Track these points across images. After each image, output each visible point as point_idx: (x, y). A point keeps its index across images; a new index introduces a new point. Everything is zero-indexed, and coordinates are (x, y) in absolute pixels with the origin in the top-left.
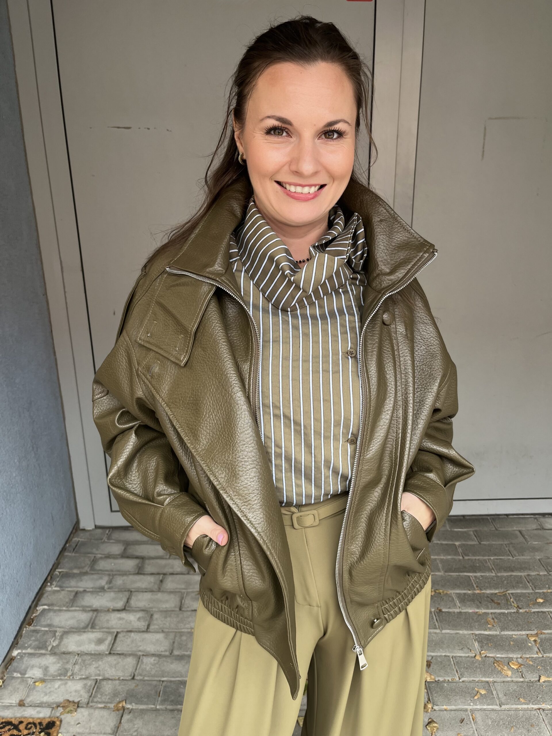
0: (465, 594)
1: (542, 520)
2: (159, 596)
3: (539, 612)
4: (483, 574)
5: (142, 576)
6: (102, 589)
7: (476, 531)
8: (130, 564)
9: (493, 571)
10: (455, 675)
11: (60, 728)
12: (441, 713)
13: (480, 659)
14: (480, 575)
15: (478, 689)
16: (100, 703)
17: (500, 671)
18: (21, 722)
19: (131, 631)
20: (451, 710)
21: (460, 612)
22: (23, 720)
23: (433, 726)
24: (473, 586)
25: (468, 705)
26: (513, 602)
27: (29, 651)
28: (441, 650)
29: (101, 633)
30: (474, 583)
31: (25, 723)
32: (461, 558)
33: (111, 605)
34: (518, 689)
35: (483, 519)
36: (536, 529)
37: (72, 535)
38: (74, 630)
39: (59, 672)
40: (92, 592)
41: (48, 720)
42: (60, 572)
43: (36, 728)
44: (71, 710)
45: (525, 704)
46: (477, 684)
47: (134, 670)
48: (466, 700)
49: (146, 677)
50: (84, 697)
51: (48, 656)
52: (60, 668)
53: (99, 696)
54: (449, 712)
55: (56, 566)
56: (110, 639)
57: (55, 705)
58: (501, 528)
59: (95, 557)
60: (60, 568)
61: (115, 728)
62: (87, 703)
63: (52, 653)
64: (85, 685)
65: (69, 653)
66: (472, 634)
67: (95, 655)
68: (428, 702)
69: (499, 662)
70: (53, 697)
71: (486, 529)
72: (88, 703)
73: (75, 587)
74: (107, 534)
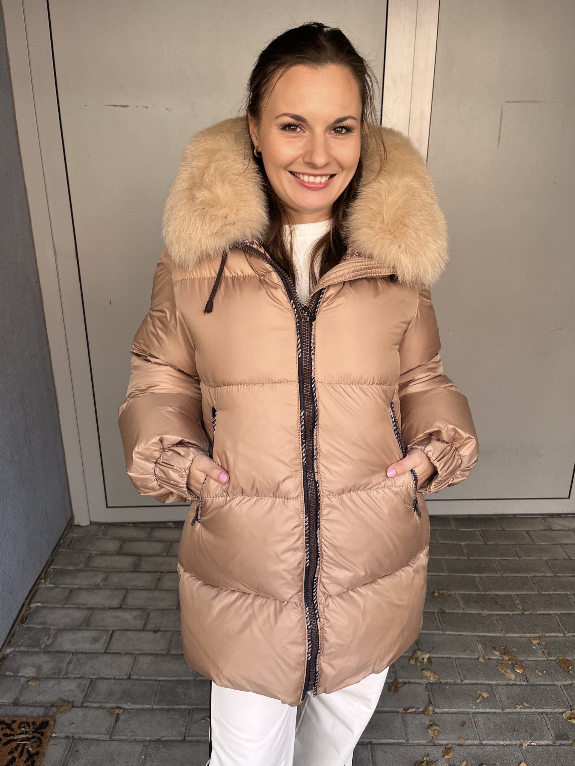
0: (470, 594)
1: (550, 520)
2: (156, 594)
3: (544, 614)
4: (488, 575)
5: (139, 574)
6: (98, 587)
7: (482, 531)
8: (126, 562)
9: (498, 572)
10: (458, 677)
11: (53, 729)
12: (443, 715)
13: (483, 661)
14: (485, 576)
15: (481, 692)
16: (94, 702)
17: (503, 674)
18: (14, 722)
19: (127, 630)
20: (453, 713)
21: (465, 614)
22: (16, 719)
23: (434, 729)
24: (478, 587)
25: (470, 709)
26: (518, 604)
27: (22, 649)
28: (444, 652)
29: (97, 632)
30: (478, 584)
31: (18, 723)
32: (466, 558)
33: (106, 603)
34: (521, 692)
35: (491, 518)
36: (544, 530)
37: (66, 531)
38: (68, 628)
39: (53, 671)
40: (87, 589)
41: (42, 719)
42: (53, 569)
43: (29, 728)
44: (65, 710)
45: (528, 708)
46: (480, 686)
47: (130, 670)
48: (468, 703)
49: (142, 676)
50: (79, 697)
51: (41, 654)
52: (54, 667)
53: (94, 696)
54: (450, 715)
55: (50, 563)
56: (105, 637)
57: (48, 705)
58: (507, 528)
59: (90, 553)
60: (54, 565)
61: (110, 728)
62: (81, 702)
63: (46, 652)
64: (80, 684)
65: (63, 652)
66: (476, 636)
67: (89, 653)
68: (429, 705)
69: (503, 665)
70: (47, 697)
71: (492, 529)
72: (83, 703)
73: (69, 584)
74: (103, 530)
